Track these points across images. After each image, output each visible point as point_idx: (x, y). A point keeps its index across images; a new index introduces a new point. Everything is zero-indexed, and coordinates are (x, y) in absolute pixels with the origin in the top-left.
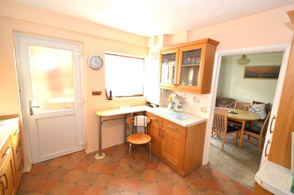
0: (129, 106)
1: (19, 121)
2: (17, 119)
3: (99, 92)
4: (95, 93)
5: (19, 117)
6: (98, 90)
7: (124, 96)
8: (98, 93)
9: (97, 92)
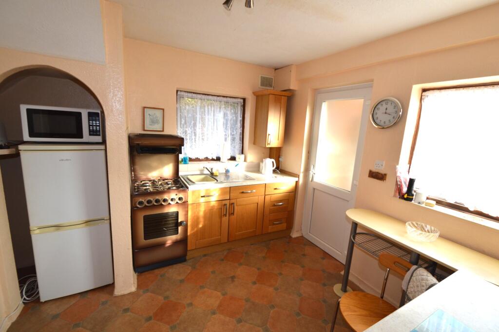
0: (438, 234)
1: (297, 182)
2: (296, 179)
3: (382, 174)
4: (374, 174)
5: (299, 178)
6: (382, 170)
7: (472, 209)
8: (381, 176)
9: (378, 173)
